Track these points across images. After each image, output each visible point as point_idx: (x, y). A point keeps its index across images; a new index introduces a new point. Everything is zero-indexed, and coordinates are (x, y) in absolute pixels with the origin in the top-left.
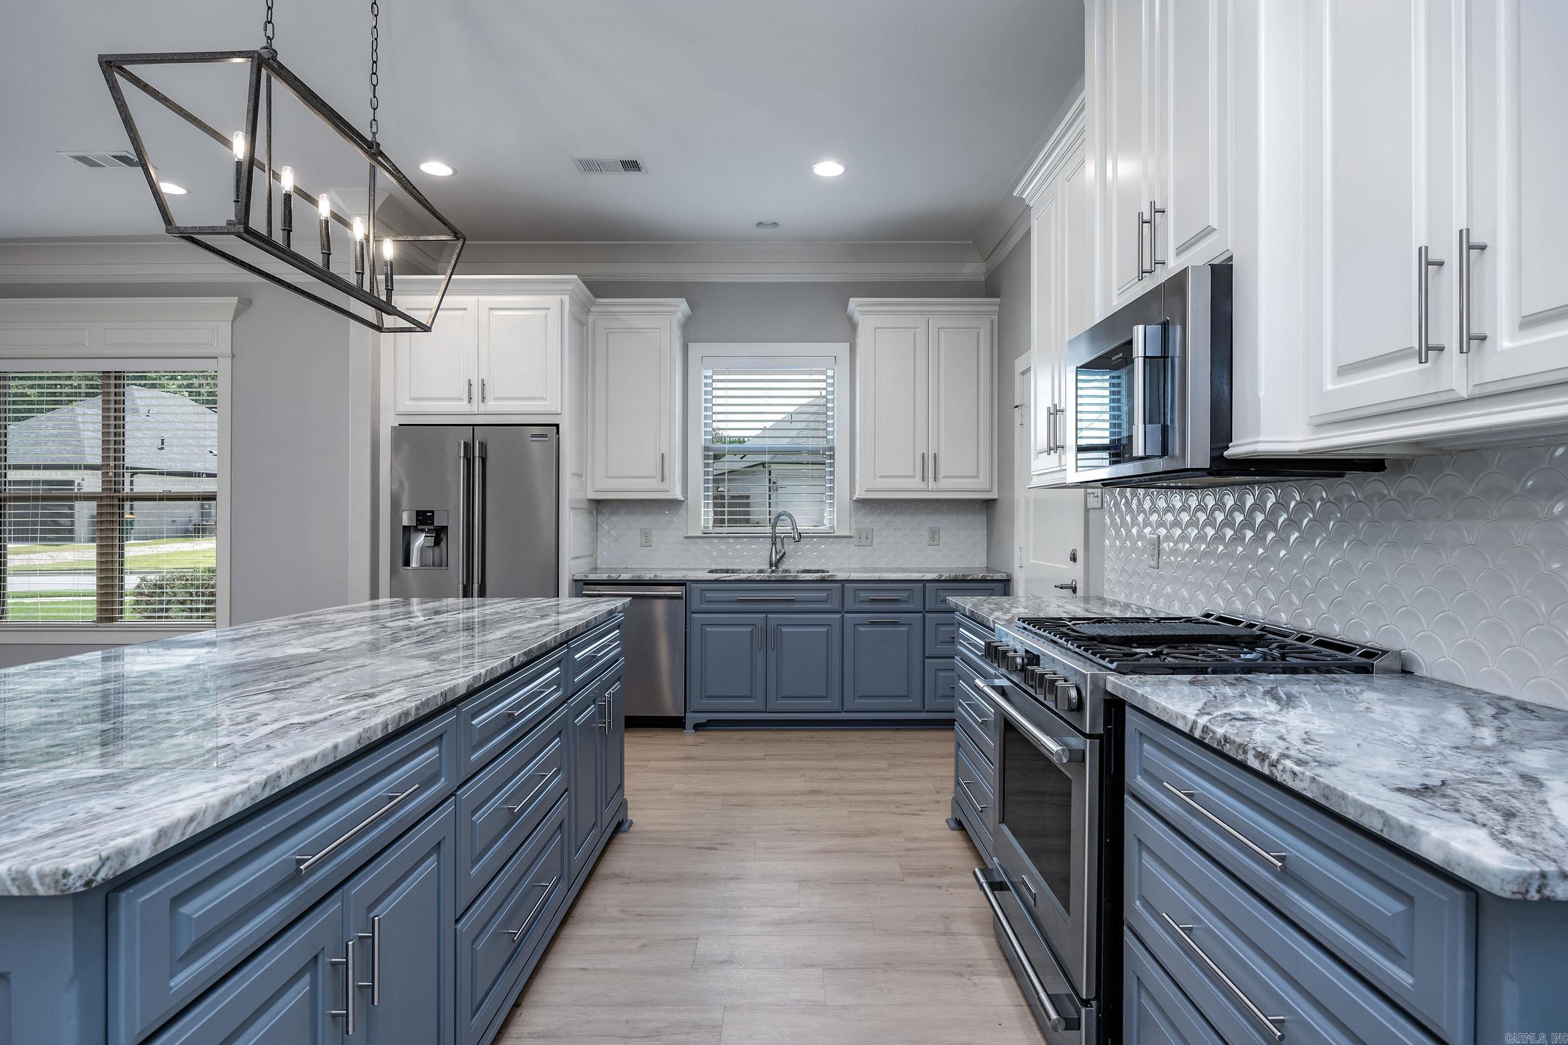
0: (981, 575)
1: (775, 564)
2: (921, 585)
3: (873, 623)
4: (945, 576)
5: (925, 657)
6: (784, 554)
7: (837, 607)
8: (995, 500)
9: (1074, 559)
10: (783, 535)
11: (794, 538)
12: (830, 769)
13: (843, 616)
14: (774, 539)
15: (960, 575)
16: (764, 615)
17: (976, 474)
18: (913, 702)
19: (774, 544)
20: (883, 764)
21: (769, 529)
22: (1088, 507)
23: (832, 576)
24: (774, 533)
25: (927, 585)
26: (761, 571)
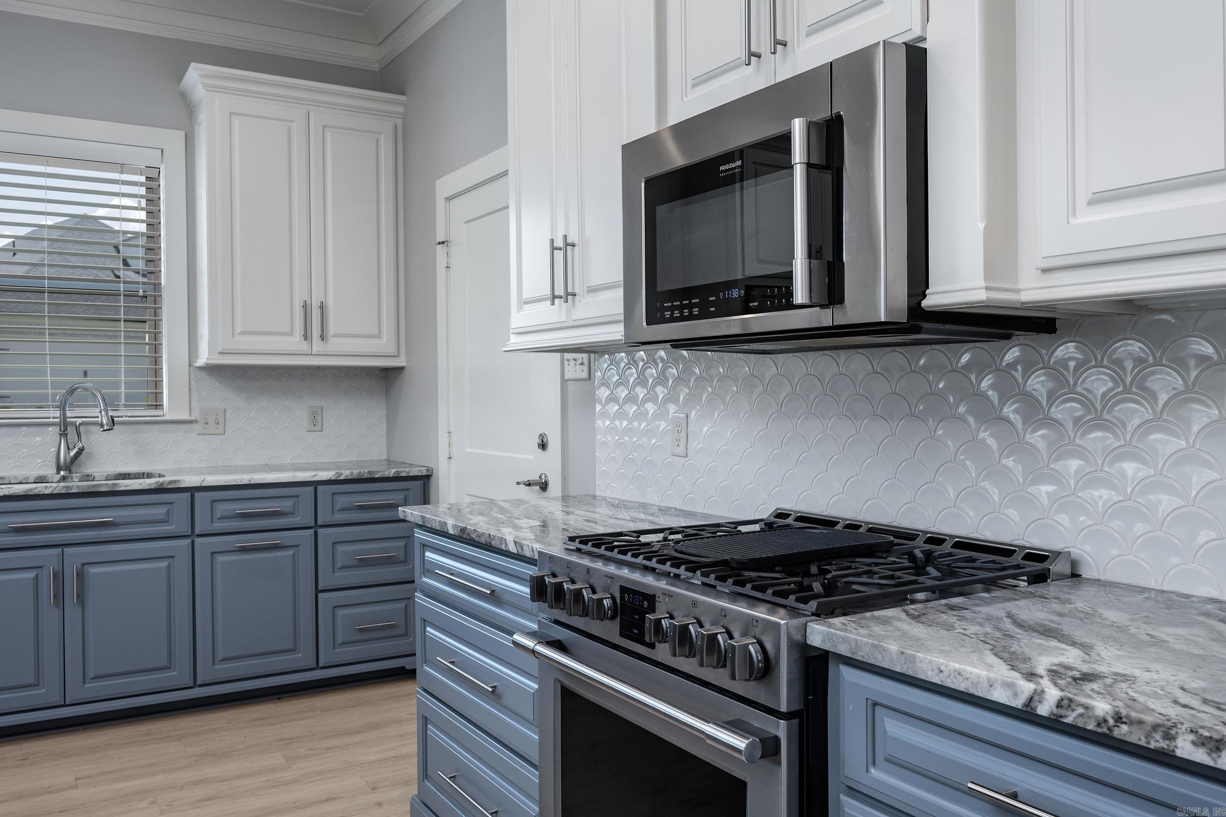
0: (394, 470)
1: (67, 467)
2: (312, 489)
3: (243, 550)
4: (345, 474)
5: (317, 591)
6: (81, 450)
7: (186, 529)
8: (401, 369)
9: (543, 446)
10: (79, 421)
11: (102, 426)
12: (196, 783)
13: (193, 542)
14: (64, 427)
15: (364, 471)
16: (59, 550)
17: (376, 333)
18: (303, 656)
19: (64, 434)
20: (276, 759)
21: (54, 414)
22: (566, 377)
23: (175, 481)
24: (64, 417)
25: (320, 488)
26: (41, 480)
